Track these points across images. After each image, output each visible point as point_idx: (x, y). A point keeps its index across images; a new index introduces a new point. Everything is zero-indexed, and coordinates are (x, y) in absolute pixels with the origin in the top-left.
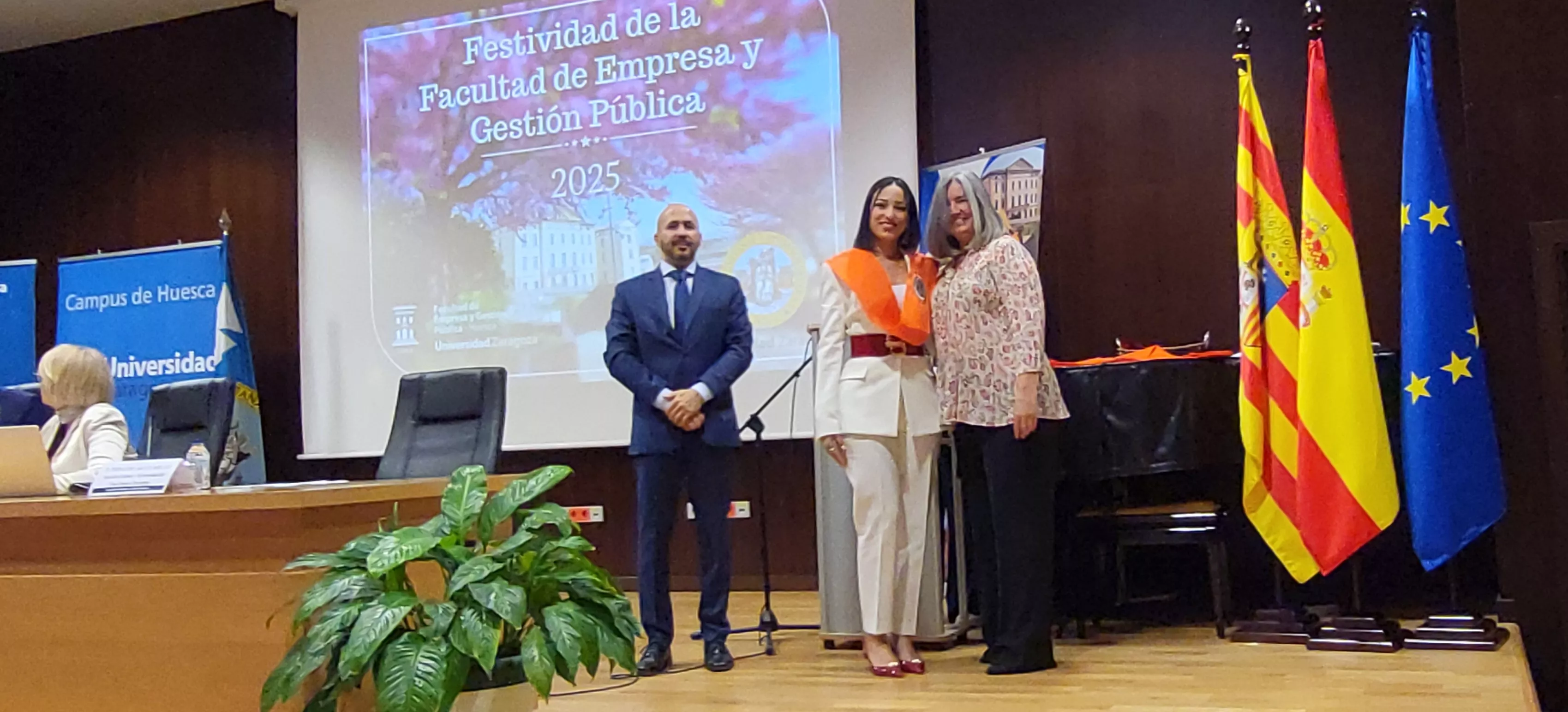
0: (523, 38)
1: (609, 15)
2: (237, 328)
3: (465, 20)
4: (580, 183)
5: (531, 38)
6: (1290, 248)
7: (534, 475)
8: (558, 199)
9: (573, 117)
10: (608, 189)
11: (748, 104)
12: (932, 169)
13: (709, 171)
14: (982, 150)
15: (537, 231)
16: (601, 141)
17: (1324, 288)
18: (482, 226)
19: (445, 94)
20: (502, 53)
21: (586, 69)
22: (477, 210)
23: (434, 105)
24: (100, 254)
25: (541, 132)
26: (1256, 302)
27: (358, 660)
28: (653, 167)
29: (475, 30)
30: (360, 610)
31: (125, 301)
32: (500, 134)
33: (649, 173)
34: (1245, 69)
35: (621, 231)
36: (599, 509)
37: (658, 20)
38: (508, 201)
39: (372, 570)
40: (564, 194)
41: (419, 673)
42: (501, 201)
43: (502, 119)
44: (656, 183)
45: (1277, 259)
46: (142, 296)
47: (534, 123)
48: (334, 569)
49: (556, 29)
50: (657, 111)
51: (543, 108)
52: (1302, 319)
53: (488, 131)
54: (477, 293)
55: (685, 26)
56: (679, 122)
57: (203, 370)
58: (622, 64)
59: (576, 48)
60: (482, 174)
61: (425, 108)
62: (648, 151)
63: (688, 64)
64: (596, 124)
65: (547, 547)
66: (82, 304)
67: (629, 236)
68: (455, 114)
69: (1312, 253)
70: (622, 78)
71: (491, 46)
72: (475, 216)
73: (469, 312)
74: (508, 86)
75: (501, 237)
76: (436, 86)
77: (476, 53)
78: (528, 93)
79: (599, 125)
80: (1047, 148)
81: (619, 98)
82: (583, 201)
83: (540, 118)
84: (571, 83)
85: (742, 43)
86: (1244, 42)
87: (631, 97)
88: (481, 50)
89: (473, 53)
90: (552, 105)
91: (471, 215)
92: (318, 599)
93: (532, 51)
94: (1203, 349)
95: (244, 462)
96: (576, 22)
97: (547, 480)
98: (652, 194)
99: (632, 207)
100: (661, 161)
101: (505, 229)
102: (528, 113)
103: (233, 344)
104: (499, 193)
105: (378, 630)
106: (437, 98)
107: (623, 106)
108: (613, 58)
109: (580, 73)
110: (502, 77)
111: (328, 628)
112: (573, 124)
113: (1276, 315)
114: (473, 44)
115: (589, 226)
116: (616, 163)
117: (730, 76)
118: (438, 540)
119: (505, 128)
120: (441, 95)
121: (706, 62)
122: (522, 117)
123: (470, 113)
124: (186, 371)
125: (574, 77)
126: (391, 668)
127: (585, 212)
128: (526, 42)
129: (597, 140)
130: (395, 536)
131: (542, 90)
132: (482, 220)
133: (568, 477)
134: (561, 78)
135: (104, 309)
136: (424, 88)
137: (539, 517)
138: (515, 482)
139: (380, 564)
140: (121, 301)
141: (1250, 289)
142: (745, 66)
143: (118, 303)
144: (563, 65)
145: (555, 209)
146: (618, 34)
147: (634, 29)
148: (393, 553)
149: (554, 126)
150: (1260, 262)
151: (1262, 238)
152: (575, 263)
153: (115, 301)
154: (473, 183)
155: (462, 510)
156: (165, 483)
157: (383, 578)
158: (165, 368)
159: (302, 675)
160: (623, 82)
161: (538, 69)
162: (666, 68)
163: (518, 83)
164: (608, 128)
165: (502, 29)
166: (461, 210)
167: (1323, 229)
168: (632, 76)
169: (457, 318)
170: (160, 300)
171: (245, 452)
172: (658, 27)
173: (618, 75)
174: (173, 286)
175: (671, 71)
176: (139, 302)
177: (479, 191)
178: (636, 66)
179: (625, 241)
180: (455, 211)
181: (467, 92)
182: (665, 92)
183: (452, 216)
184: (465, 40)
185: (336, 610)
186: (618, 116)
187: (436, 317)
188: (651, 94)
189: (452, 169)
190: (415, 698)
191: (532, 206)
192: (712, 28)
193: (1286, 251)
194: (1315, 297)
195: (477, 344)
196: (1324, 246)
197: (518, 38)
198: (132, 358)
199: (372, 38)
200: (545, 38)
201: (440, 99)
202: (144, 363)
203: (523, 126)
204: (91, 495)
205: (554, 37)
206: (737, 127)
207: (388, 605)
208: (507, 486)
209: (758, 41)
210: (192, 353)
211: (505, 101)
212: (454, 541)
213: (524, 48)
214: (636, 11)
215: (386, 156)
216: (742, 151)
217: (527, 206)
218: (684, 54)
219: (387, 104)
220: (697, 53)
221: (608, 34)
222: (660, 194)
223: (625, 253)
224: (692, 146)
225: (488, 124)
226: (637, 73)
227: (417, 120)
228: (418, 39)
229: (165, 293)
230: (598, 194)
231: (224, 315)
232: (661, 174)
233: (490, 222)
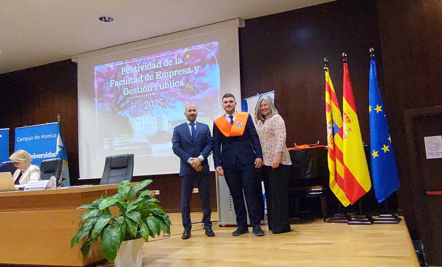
0: (137, 67)
1: (159, 61)
2: (62, 145)
3: (121, 63)
4: (152, 105)
6: (340, 118)
7: (143, 182)
8: (146, 109)
9: (150, 88)
10: (159, 106)
11: (196, 83)
12: (245, 99)
13: (186, 101)
14: (258, 94)
15: (141, 118)
16: (158, 94)
17: (349, 128)
18: (126, 117)
19: (116, 82)
20: (131, 72)
22: (125, 113)
23: (114, 85)
24: (26, 127)
25: (142, 92)
26: (332, 132)
27: (97, 233)
28: (171, 100)
29: (124, 65)
30: (97, 220)
31: (32, 138)
32: (131, 92)
33: (170, 102)
34: (327, 71)
35: (163, 117)
36: (158, 191)
37: (172, 62)
38: (133, 110)
39: (100, 209)
40: (148, 108)
41: (113, 236)
42: (131, 110)
43: (132, 89)
44: (172, 105)
45: (337, 121)
46: (37, 137)
48: (90, 209)
49: (145, 65)
50: (172, 86)
51: (142, 85)
52: (344, 137)
53: (128, 92)
54: (125, 135)
55: (179, 63)
56: (178, 88)
57: (53, 156)
58: (163, 74)
59: (150, 70)
60: (126, 103)
61: (111, 86)
62: (170, 96)
63: (180, 73)
64: (156, 89)
65: (146, 202)
66: (21, 140)
67: (165, 119)
68: (119, 87)
69: (346, 119)
70: (163, 77)
71: (128, 70)
72: (125, 114)
73: (123, 140)
74: (133, 80)
75: (132, 119)
76: (114, 80)
78: (138, 82)
79: (157, 90)
80: (275, 93)
81: (162, 82)
82: (153, 109)
83: (141, 88)
84: (149, 79)
85: (194, 67)
86: (327, 64)
87: (165, 82)
88: (126, 71)
89: (124, 72)
90: (144, 85)
91: (124, 114)
92: (86, 216)
93: (139, 71)
94: (318, 145)
95: (64, 181)
96: (150, 63)
97: (146, 184)
98: (171, 107)
99: (165, 111)
100: (173, 99)
101: (132, 117)
102: (138, 87)
103: (61, 149)
104: (131, 108)
105: (102, 225)
106: (114, 83)
107: (163, 84)
108: (160, 72)
109: (152, 76)
110: (131, 77)
111: (89, 225)
112: (150, 90)
113: (337, 136)
114: (124, 69)
115: (155, 116)
116: (161, 100)
117: (192, 76)
118: (118, 200)
119: (132, 91)
120: (115, 83)
121: (185, 72)
122: (136, 88)
123: (123, 87)
124: (49, 157)
125: (150, 77)
126: (106, 235)
127: (154, 113)
128: (137, 68)
129: (156, 94)
130: (106, 199)
131: (142, 81)
132: (127, 115)
133: (152, 183)
134: (147, 78)
135: (27, 141)
136: (111, 81)
137: (144, 193)
138: (137, 184)
139: (102, 207)
140: (32, 139)
141: (330, 129)
142: (195, 73)
143: (31, 139)
144: (147, 74)
145: (146, 112)
146: (161, 66)
147: (166, 64)
148: (106, 204)
149: (145, 90)
150: (332, 122)
151: (332, 116)
152: (151, 126)
153: (30, 138)
154: (123, 106)
155: (124, 192)
156: (45, 187)
157: (103, 211)
158: (43, 156)
159: (82, 237)
160: (163, 78)
161: (141, 75)
162: (174, 74)
163: (135, 79)
164: (159, 90)
165: (131, 65)
166: (121, 113)
167: (349, 113)
168: (165, 77)
169: (120, 141)
170: (42, 138)
171: (64, 178)
173: (162, 76)
174: (45, 135)
175: (175, 75)
176: (36, 139)
177: (125, 108)
178: (166, 74)
179: (164, 120)
180: (119, 113)
181: (122, 82)
182: (174, 80)
184: (121, 68)
185: (91, 220)
186: (162, 87)
187: (114, 141)
188: (170, 81)
189: (118, 102)
190: (112, 243)
191: (140, 111)
192: (186, 64)
193: (339, 119)
194: (347, 131)
195: (125, 148)
196: (349, 117)
197: (135, 67)
198: (34, 154)
199: (97, 68)
200: (142, 67)
202: (38, 155)
203: (137, 91)
204: (25, 190)
205: (145, 67)
206: (193, 89)
207: (105, 218)
208: (135, 185)
209: (198, 67)
210: (50, 152)
211: (132, 84)
212: (122, 200)
213: (137, 70)
214: (166, 60)
215: (101, 99)
216: (195, 95)
217: (138, 111)
218: (179, 71)
219: (101, 85)
220: (182, 70)
221: (159, 65)
222: (173, 107)
223: (164, 124)
224: (181, 95)
225: (128, 90)
226: (166, 76)
227: (108, 90)
228: (110, 68)
229: (43, 136)
230: (157, 108)
231: (59, 142)
232: (174, 102)
233: (128, 116)
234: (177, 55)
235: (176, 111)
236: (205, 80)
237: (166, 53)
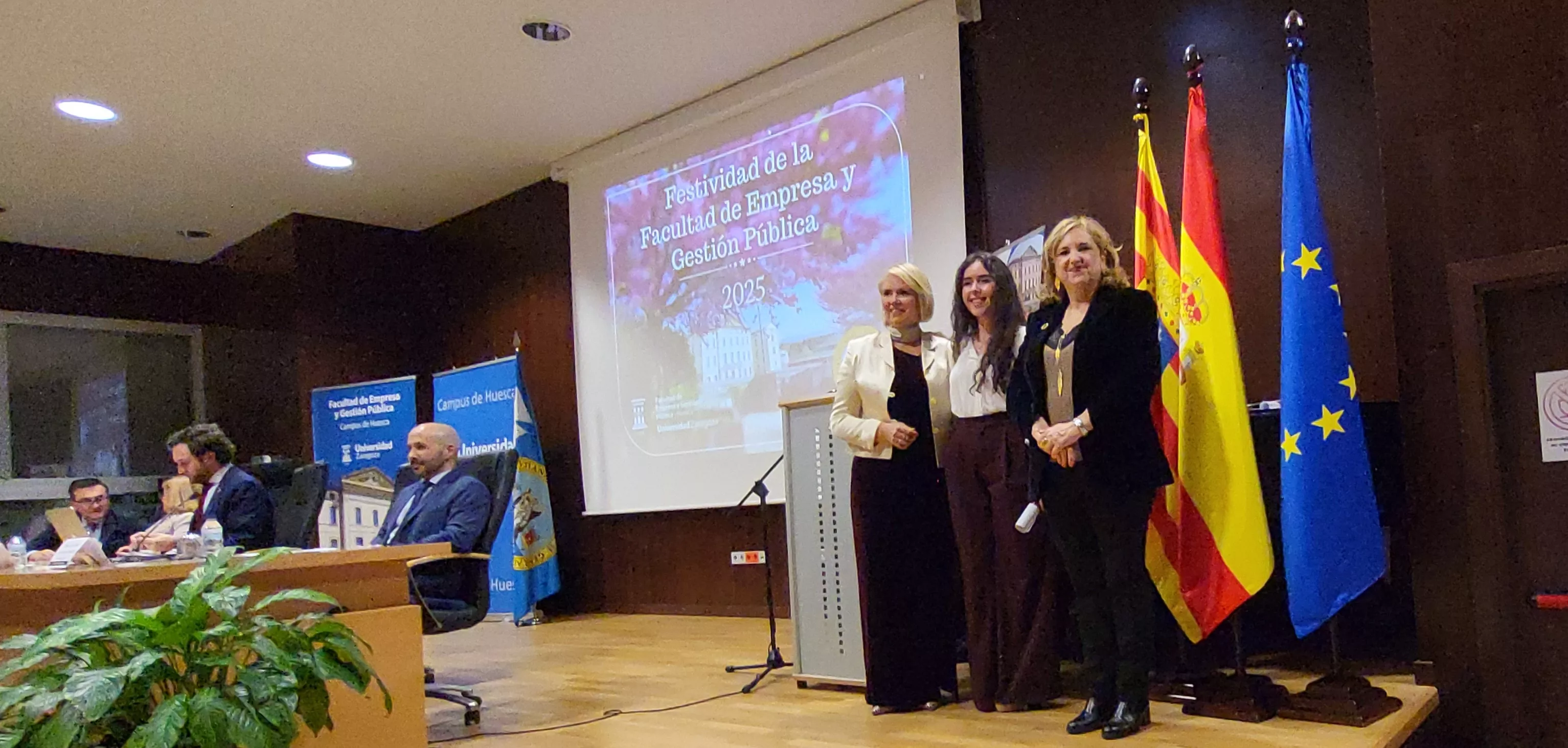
0: (701, 183)
1: (754, 158)
2: (528, 420)
3: (665, 174)
4: (740, 296)
5: (705, 183)
8: (726, 310)
9: (734, 244)
10: (757, 300)
11: (847, 221)
13: (823, 279)
14: (1007, 241)
15: (715, 335)
16: (752, 260)
18: (681, 334)
19: (655, 233)
20: (688, 198)
21: (741, 203)
22: (678, 323)
23: (649, 243)
24: (454, 370)
25: (715, 258)
28: (786, 279)
29: (672, 181)
31: (468, 401)
32: (689, 261)
33: (784, 284)
34: (1144, 129)
36: (763, 553)
37: (785, 158)
38: (696, 314)
40: (730, 305)
42: (692, 314)
43: (690, 250)
44: (788, 292)
46: (477, 399)
47: (710, 251)
49: (720, 174)
50: (787, 234)
51: (715, 238)
53: (682, 260)
54: (679, 386)
55: (803, 161)
56: (801, 240)
58: (763, 197)
59: (733, 187)
60: (680, 294)
61: (644, 246)
62: (783, 266)
63: (806, 192)
64: (748, 248)
68: (661, 248)
69: (1187, 308)
70: (764, 208)
72: (677, 327)
73: (677, 402)
74: (693, 224)
75: (693, 341)
76: (649, 228)
77: (673, 199)
78: (705, 227)
79: (751, 248)
81: (762, 225)
82: (742, 309)
83: (713, 246)
84: (731, 217)
85: (842, 170)
86: (1140, 102)
87: (769, 223)
88: (675, 197)
89: (671, 200)
90: (720, 236)
91: (675, 326)
93: (706, 194)
96: (732, 167)
98: (787, 300)
99: (772, 311)
100: (791, 273)
101: (695, 336)
102: (706, 243)
103: (523, 432)
104: (690, 308)
106: (651, 236)
107: (765, 231)
108: (757, 192)
109: (737, 208)
110: (689, 216)
112: (734, 250)
114: (671, 192)
115: (746, 330)
116: (762, 278)
117: (836, 199)
119: (693, 256)
120: (653, 235)
121: (818, 188)
122: (702, 247)
123: (671, 246)
125: (734, 211)
127: (744, 319)
128: (702, 187)
129: (749, 260)
131: (714, 224)
132: (681, 330)
134: (725, 213)
135: (457, 409)
136: (643, 231)
142: (845, 189)
143: (465, 404)
144: (726, 202)
145: (725, 317)
146: (759, 174)
147: (769, 168)
149: (722, 253)
153: (462, 403)
154: (675, 302)
158: (491, 450)
160: (764, 211)
161: (711, 208)
162: (792, 197)
163: (698, 219)
164: (756, 250)
165: (687, 180)
166: (668, 322)
167: (1197, 283)
168: (770, 206)
169: (669, 407)
170: (486, 401)
172: (785, 164)
173: (761, 206)
174: (493, 391)
175: (795, 199)
176: (475, 403)
177: (678, 307)
178: (773, 196)
179: (768, 339)
180: (665, 324)
181: (668, 231)
182: (792, 216)
183: (663, 328)
184: (665, 190)
186: (762, 240)
187: (657, 406)
188: (783, 219)
189: (662, 292)
191: (711, 317)
192: (821, 160)
195: (682, 426)
196: (1197, 299)
198: (473, 443)
199: (611, 195)
200: (714, 181)
201: (652, 237)
203: (703, 254)
205: (719, 180)
206: (839, 241)
209: (852, 167)
210: (506, 439)
211: (691, 235)
213: (702, 191)
214: (770, 152)
215: (624, 285)
216: (845, 260)
217: (708, 317)
218: (803, 184)
219: (622, 244)
220: (811, 182)
221: (753, 174)
222: (791, 301)
223: (770, 350)
224: (811, 259)
225: (682, 254)
226: (773, 203)
227: (640, 256)
228: (638, 192)
229: (489, 396)
230: (752, 304)
231: (519, 411)
232: (792, 284)
233: (686, 331)
234: (796, 135)
235: (798, 310)
236: (869, 208)
237: (770, 132)
